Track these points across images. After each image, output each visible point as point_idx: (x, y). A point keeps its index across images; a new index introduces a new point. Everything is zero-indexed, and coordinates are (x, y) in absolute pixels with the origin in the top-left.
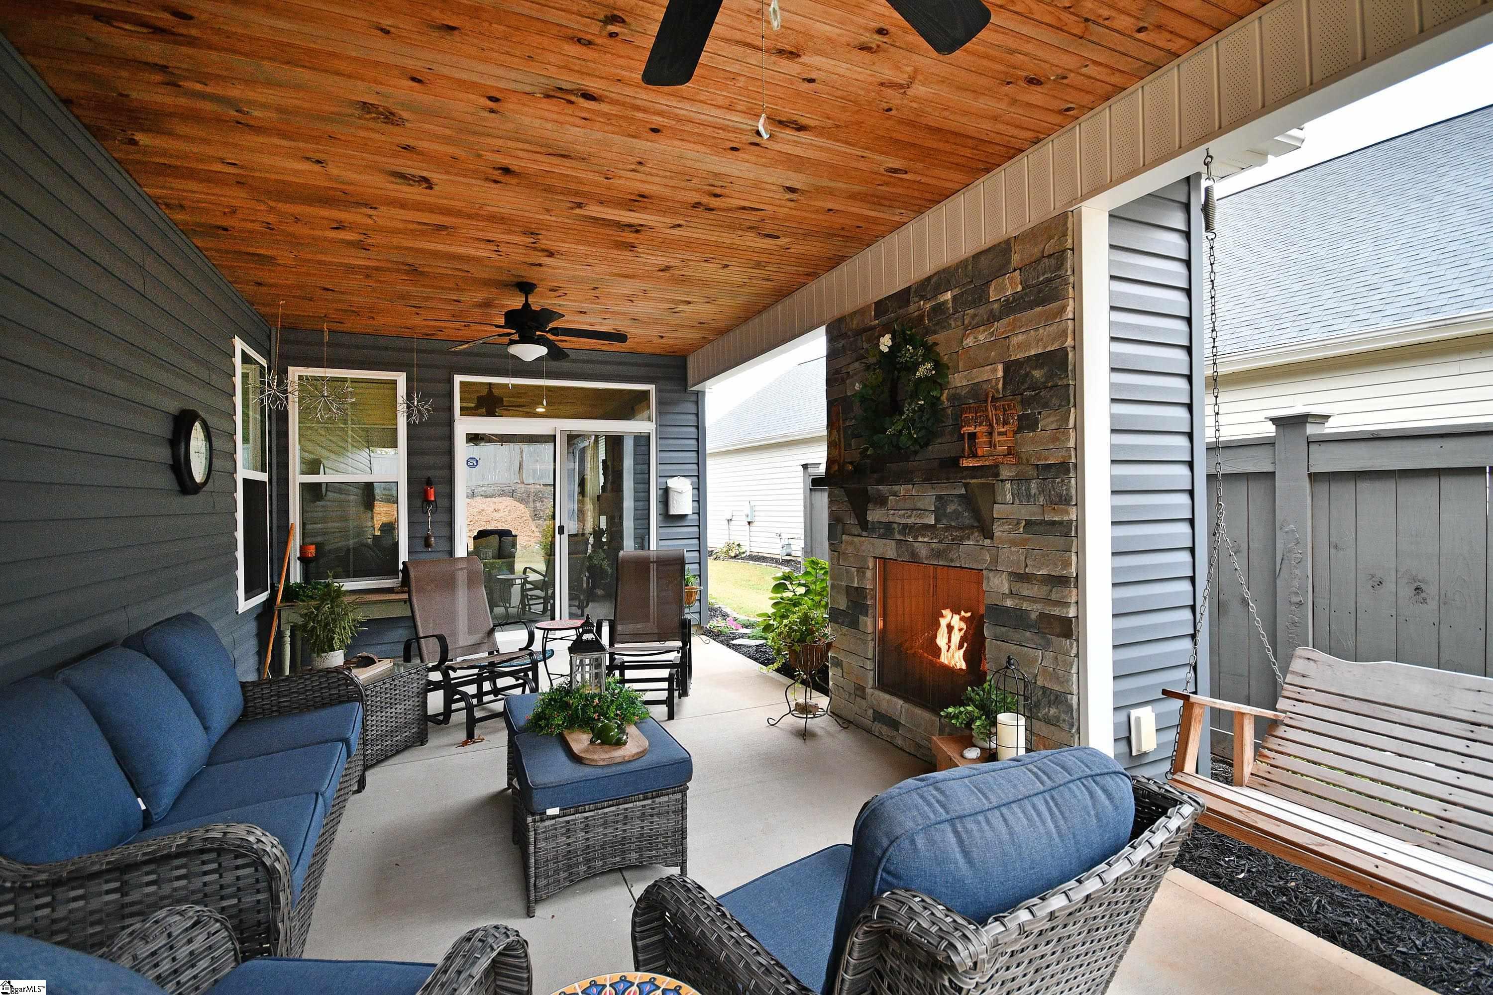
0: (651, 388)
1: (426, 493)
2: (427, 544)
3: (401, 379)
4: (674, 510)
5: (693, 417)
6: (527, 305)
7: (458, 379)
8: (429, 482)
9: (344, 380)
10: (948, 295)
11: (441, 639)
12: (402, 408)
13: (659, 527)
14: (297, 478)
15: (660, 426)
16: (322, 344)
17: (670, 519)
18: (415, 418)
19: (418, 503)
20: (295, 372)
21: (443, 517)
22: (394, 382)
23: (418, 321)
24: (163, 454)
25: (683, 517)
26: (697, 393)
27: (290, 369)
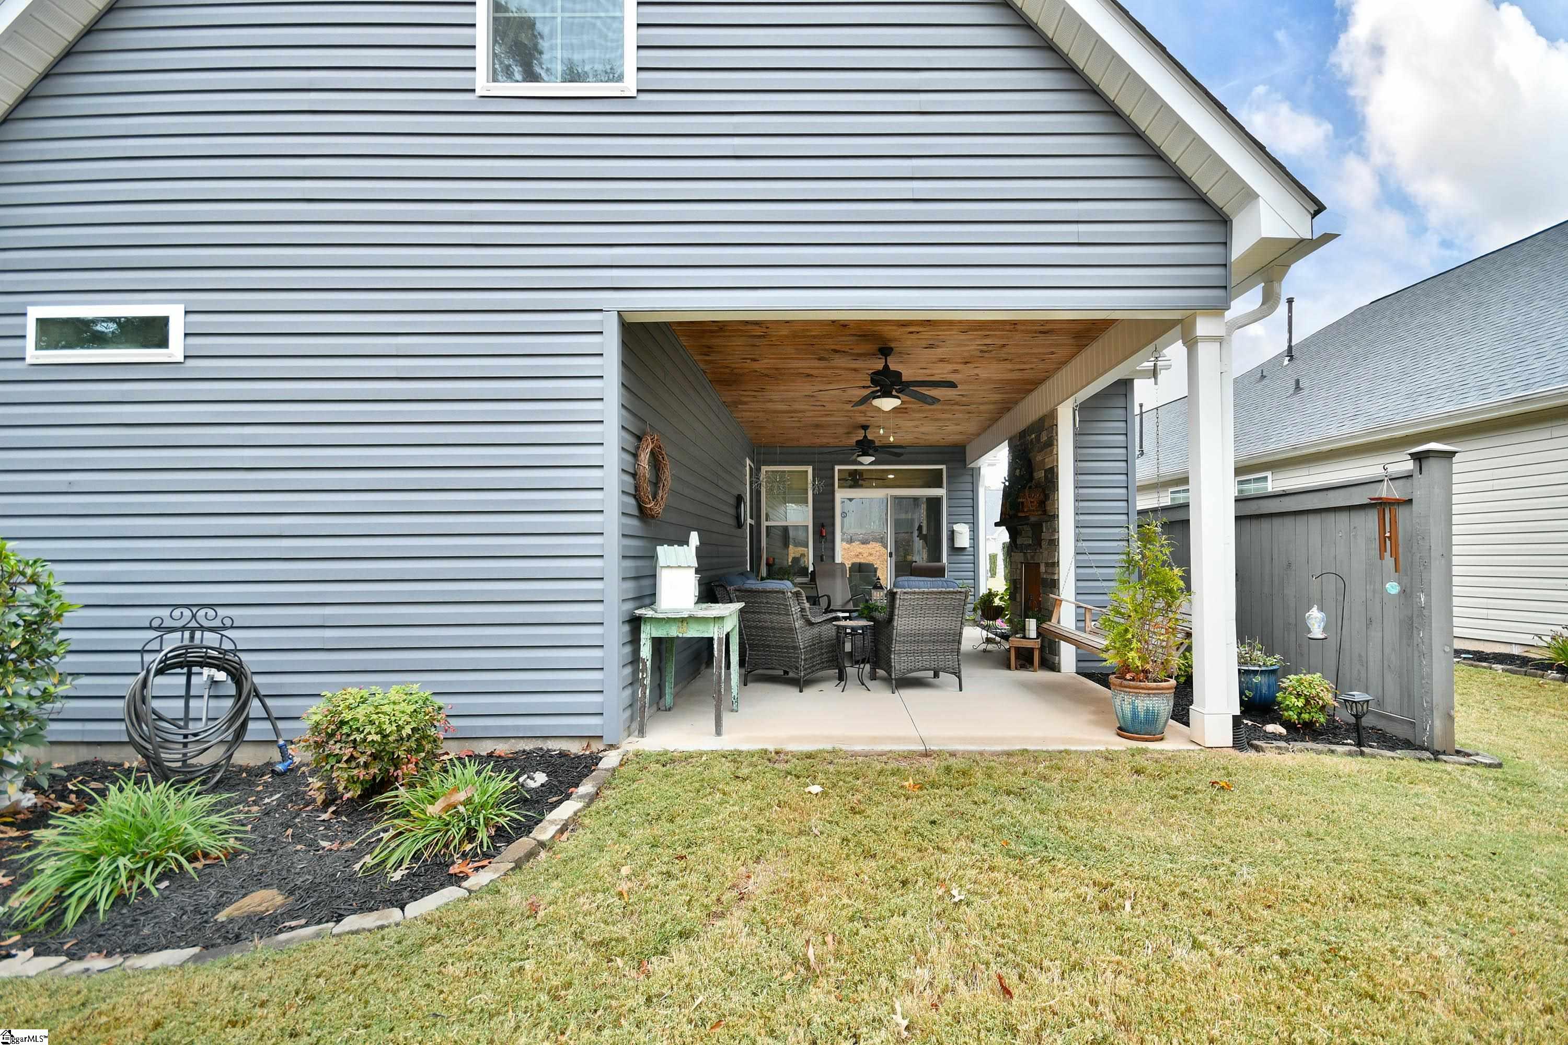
0: (943, 467)
1: (821, 532)
2: (822, 560)
3: (810, 469)
4: (958, 544)
5: (970, 485)
6: (865, 437)
7: (837, 468)
8: (823, 526)
9: (784, 472)
10: (1033, 436)
11: (828, 597)
12: (810, 486)
13: (949, 555)
14: (765, 524)
15: (949, 491)
16: (776, 453)
17: (956, 551)
18: (816, 491)
19: (818, 537)
20: (764, 469)
21: (829, 545)
22: (807, 471)
23: (818, 441)
24: (732, 511)
25: (964, 549)
26: (972, 469)
27: (762, 467)
